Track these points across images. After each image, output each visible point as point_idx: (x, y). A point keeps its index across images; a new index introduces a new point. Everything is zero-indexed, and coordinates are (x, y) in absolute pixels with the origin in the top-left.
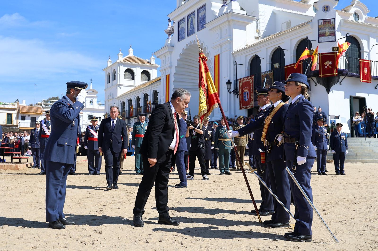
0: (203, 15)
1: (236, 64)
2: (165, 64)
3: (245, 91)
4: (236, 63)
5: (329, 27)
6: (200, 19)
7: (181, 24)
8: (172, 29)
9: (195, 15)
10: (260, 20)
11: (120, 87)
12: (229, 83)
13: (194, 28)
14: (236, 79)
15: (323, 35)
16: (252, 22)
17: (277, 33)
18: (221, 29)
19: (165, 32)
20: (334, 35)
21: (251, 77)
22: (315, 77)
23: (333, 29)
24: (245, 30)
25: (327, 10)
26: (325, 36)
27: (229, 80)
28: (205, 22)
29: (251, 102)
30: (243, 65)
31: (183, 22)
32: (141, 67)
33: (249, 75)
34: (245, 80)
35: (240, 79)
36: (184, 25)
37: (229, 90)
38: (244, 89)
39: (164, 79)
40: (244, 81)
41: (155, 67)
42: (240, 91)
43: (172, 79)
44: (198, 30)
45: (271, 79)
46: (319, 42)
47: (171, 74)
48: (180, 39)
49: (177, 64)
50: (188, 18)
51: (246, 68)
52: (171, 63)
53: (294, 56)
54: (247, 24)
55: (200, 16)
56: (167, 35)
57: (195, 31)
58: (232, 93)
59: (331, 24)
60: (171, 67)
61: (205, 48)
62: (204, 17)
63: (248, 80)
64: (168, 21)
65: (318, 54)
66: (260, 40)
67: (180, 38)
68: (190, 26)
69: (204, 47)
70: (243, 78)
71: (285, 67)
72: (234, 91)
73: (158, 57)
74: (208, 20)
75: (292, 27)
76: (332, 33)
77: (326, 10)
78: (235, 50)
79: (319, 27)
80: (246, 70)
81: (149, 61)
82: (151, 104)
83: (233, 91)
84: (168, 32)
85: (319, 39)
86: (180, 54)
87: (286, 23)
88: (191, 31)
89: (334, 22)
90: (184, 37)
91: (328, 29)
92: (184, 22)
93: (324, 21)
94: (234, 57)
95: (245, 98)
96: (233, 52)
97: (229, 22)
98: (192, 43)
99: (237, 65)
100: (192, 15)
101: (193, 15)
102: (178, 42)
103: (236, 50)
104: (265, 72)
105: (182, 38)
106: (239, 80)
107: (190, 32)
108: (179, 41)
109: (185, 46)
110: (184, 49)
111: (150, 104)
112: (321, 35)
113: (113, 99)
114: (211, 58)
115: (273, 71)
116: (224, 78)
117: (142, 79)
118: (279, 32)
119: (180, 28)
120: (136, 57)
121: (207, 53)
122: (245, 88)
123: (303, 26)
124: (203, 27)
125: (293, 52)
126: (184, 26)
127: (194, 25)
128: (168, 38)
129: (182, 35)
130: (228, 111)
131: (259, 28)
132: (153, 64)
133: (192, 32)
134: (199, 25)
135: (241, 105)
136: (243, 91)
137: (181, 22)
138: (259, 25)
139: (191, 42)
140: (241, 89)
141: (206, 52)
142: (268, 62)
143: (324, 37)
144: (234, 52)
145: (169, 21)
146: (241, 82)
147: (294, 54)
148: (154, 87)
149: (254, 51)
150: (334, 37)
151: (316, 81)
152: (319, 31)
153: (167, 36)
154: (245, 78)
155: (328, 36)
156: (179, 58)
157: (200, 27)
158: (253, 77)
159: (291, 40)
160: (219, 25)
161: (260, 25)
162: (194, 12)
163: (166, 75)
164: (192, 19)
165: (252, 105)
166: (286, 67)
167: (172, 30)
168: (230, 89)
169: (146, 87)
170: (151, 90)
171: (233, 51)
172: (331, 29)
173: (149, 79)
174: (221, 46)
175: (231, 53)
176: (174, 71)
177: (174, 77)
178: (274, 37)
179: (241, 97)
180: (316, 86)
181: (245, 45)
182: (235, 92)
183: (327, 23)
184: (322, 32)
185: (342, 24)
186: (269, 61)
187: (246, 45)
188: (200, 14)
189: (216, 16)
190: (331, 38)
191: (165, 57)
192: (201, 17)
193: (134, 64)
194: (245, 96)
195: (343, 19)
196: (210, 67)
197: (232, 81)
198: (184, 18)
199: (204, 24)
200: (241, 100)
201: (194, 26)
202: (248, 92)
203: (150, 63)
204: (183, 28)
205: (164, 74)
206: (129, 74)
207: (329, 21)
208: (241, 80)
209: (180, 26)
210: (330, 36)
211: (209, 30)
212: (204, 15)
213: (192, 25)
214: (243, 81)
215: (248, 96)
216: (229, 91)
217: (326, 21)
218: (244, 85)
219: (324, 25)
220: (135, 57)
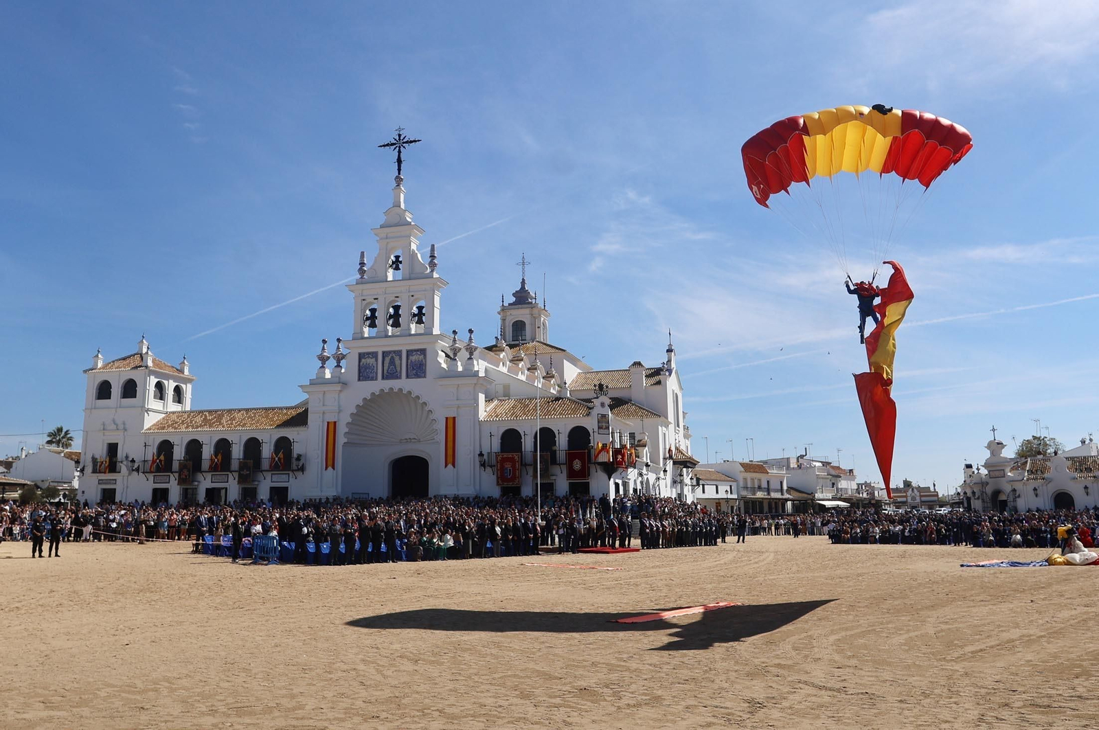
0: (419, 360)
2: (324, 404)
5: (605, 421)
6: (411, 363)
11: (148, 412)
12: (481, 455)
13: (396, 372)
14: (489, 451)
21: (516, 453)
23: (607, 424)
27: (481, 452)
28: (423, 371)
29: (516, 479)
30: (493, 436)
31: (370, 356)
37: (483, 463)
38: (505, 465)
40: (505, 456)
43: (342, 429)
44: (407, 377)
45: (547, 459)
47: (338, 421)
48: (361, 378)
49: (356, 411)
50: (385, 356)
51: (498, 440)
52: (339, 407)
53: (567, 440)
57: (400, 376)
58: (485, 466)
60: (339, 412)
61: (424, 403)
62: (421, 364)
63: (510, 456)
68: (388, 367)
69: (421, 401)
77: (602, 406)
80: (499, 443)
88: (391, 374)
89: (608, 418)
90: (372, 377)
91: (605, 423)
92: (373, 358)
94: (480, 425)
95: (507, 474)
98: (395, 391)
100: (392, 353)
101: (397, 355)
105: (369, 378)
106: (495, 454)
107: (387, 374)
108: (359, 380)
109: (378, 391)
110: (373, 393)
112: (600, 428)
114: (436, 418)
115: (550, 452)
116: (465, 446)
119: (363, 364)
121: (427, 410)
122: (507, 464)
124: (418, 376)
125: (565, 437)
126: (375, 363)
127: (397, 367)
129: (368, 373)
130: (471, 485)
134: (409, 371)
135: (500, 481)
136: (502, 466)
137: (364, 355)
139: (391, 388)
140: (499, 464)
142: (533, 440)
146: (499, 456)
156: (362, 404)
157: (412, 374)
158: (520, 453)
159: (563, 424)
160: (459, 384)
162: (400, 351)
163: (327, 420)
164: (392, 359)
165: (517, 482)
175: (476, 420)
176: (346, 419)
179: (499, 473)
184: (600, 425)
188: (412, 358)
189: (445, 369)
191: (324, 394)
192: (414, 362)
194: (505, 471)
198: (374, 353)
200: (499, 476)
202: (511, 468)
204: (371, 365)
205: (321, 419)
207: (605, 416)
208: (499, 453)
209: (363, 360)
210: (606, 429)
213: (393, 366)
214: (502, 455)
215: (511, 472)
218: (504, 460)
219: (602, 419)
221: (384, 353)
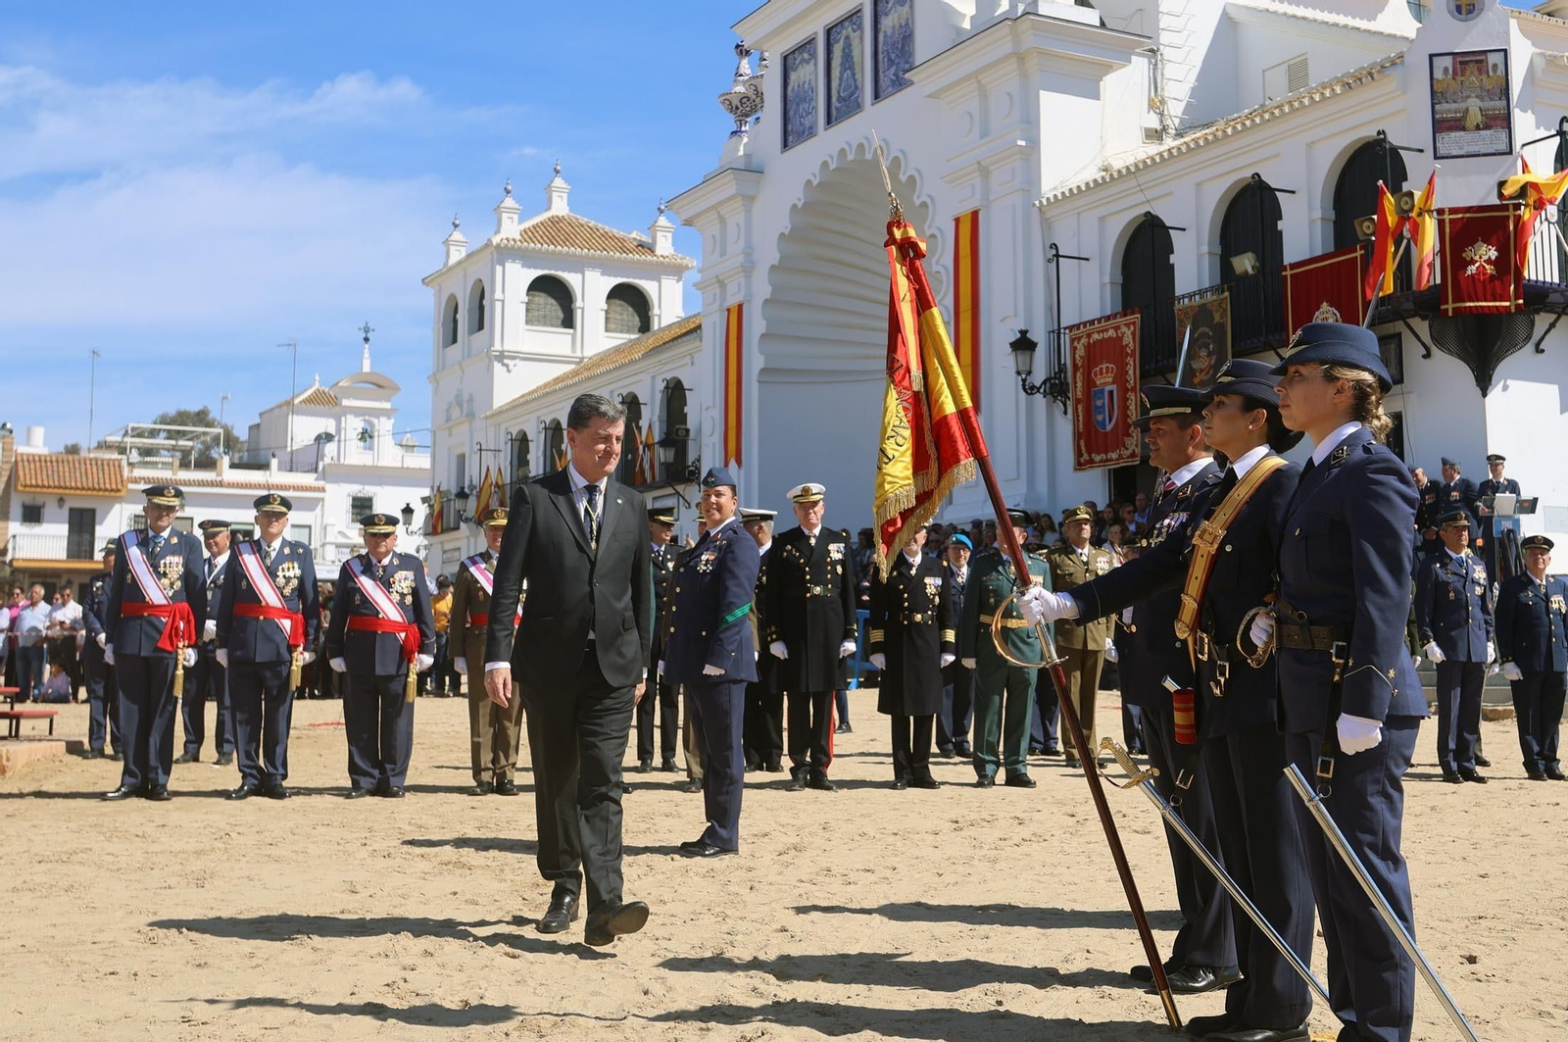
0: (901, 26)
1: (1057, 256)
2: (723, 253)
3: (1098, 383)
4: (1054, 252)
5: (1481, 88)
6: (885, 43)
7: (795, 70)
8: (756, 90)
9: (860, 27)
10: (1167, 53)
11: (506, 361)
12: (1023, 344)
13: (857, 88)
14: (1056, 328)
15: (1452, 123)
16: (1130, 62)
17: (1246, 111)
18: (984, 95)
19: (723, 103)
20: (1505, 124)
21: (1125, 315)
22: (1423, 318)
23: (1500, 99)
24: (1096, 96)
25: (1470, 12)
26: (1464, 129)
27: (1024, 333)
28: (910, 60)
29: (1129, 435)
30: (1087, 259)
31: (806, 56)
32: (607, 268)
33: (1120, 309)
34: (1098, 332)
35: (1077, 326)
36: (811, 74)
37: (1024, 381)
38: (1096, 375)
39: (715, 323)
40: (1096, 336)
41: (676, 270)
42: (1076, 383)
43: (756, 325)
44: (877, 96)
45: (1222, 326)
46: (1436, 157)
47: (749, 301)
48: (790, 138)
49: (778, 256)
50: (832, 42)
51: (1102, 274)
52: (749, 251)
53: (1322, 219)
54: (1108, 69)
55: (885, 32)
56: (732, 117)
57: (863, 98)
58: (1038, 391)
59: (1491, 74)
60: (748, 269)
61: (912, 180)
62: (906, 37)
63: (1111, 333)
64: (733, 51)
65: (1435, 213)
66: (1169, 143)
67: (790, 136)
68: (841, 79)
69: (904, 174)
70: (1092, 322)
71: (1284, 273)
72: (1048, 385)
73: (688, 223)
74: (922, 49)
75: (1314, 85)
76: (1495, 118)
77: (1464, 12)
78: (1051, 190)
79: (1435, 87)
80: (1105, 284)
81: (645, 238)
82: (654, 444)
83: (1044, 383)
84: (736, 102)
85: (1438, 145)
86: (795, 206)
87: (1286, 64)
88: (844, 100)
89: (1501, 67)
90: (811, 128)
91: (1477, 97)
92: (810, 59)
93: (1459, 59)
94: (1047, 224)
95: (1100, 418)
96: (1040, 202)
97: (1021, 58)
98: (850, 157)
99: (1060, 259)
100: (847, 24)
101: (855, 27)
102: (782, 152)
103: (1055, 188)
104: (1191, 296)
105: (803, 133)
106: (1071, 331)
107: (838, 105)
108: (785, 145)
109: (817, 173)
110: (809, 182)
111: (648, 446)
112: (1446, 125)
113: (471, 422)
114: (938, 229)
115: (1230, 289)
116: (1002, 321)
117: (612, 326)
118: (1256, 107)
119: (793, 89)
120: (583, 220)
121: (918, 202)
122: (1102, 368)
123: (1364, 80)
124: (900, 84)
125: (1318, 204)
126: (813, 78)
127: (856, 71)
128: (734, 133)
129: (802, 117)
130: (1018, 477)
131: (1163, 89)
132: (665, 254)
133: (848, 107)
134: (881, 74)
135: (1083, 448)
136: (1089, 383)
137: (795, 59)
138: (1162, 75)
139: (842, 152)
140: (1078, 374)
141: (915, 198)
142: (1205, 249)
143: (1462, 133)
144: (1048, 199)
145: (742, 51)
146: (1079, 339)
147: (1322, 213)
148: (666, 363)
149: (1140, 198)
150: (1503, 135)
151: (1427, 339)
152: (1437, 107)
153: (730, 122)
154: (1099, 320)
155: (1478, 128)
156: (789, 227)
157: (888, 83)
158: (1139, 316)
159: (1310, 145)
160: (974, 75)
161: (1167, 76)
162: (859, 11)
163: (727, 304)
164: (848, 46)
165: (1133, 447)
166: (1288, 273)
167: (754, 97)
168: (1029, 373)
169: (632, 362)
170: (653, 377)
171: (1039, 195)
172: (1491, 100)
173: (645, 326)
174: (984, 171)
175: (1034, 205)
176: (762, 289)
177: (765, 318)
178: (1229, 131)
179: (1080, 414)
180: (1427, 360)
181: (1095, 171)
182: (1051, 388)
183: (1472, 67)
184: (1447, 109)
185: (1539, 74)
186: (1210, 244)
187: (1100, 165)
188: (888, 23)
189: (959, 30)
190: (1494, 139)
191: (722, 220)
192: (891, 37)
193: (574, 255)
194: (1099, 407)
195: (1541, 54)
196: (935, 268)
197: (1039, 335)
198: (811, 42)
199: (907, 66)
200: (1081, 426)
201: (858, 76)
202: (1114, 387)
203: (647, 248)
204: (806, 86)
205: (718, 303)
206: (552, 301)
207: (1480, 62)
208: (1078, 329)
209: (793, 76)
210: (1487, 127)
211: (929, 96)
212: (907, 24)
213: (849, 72)
214: (1089, 336)
215: (1115, 407)
216: (1024, 385)
217: (1468, 59)
218: (1095, 353)
219: (1459, 78)
220: (576, 219)
221: (829, 32)
